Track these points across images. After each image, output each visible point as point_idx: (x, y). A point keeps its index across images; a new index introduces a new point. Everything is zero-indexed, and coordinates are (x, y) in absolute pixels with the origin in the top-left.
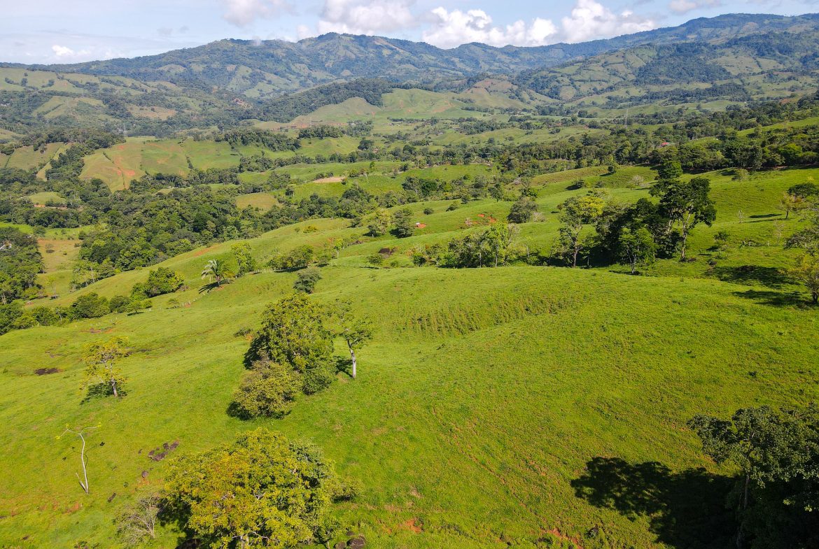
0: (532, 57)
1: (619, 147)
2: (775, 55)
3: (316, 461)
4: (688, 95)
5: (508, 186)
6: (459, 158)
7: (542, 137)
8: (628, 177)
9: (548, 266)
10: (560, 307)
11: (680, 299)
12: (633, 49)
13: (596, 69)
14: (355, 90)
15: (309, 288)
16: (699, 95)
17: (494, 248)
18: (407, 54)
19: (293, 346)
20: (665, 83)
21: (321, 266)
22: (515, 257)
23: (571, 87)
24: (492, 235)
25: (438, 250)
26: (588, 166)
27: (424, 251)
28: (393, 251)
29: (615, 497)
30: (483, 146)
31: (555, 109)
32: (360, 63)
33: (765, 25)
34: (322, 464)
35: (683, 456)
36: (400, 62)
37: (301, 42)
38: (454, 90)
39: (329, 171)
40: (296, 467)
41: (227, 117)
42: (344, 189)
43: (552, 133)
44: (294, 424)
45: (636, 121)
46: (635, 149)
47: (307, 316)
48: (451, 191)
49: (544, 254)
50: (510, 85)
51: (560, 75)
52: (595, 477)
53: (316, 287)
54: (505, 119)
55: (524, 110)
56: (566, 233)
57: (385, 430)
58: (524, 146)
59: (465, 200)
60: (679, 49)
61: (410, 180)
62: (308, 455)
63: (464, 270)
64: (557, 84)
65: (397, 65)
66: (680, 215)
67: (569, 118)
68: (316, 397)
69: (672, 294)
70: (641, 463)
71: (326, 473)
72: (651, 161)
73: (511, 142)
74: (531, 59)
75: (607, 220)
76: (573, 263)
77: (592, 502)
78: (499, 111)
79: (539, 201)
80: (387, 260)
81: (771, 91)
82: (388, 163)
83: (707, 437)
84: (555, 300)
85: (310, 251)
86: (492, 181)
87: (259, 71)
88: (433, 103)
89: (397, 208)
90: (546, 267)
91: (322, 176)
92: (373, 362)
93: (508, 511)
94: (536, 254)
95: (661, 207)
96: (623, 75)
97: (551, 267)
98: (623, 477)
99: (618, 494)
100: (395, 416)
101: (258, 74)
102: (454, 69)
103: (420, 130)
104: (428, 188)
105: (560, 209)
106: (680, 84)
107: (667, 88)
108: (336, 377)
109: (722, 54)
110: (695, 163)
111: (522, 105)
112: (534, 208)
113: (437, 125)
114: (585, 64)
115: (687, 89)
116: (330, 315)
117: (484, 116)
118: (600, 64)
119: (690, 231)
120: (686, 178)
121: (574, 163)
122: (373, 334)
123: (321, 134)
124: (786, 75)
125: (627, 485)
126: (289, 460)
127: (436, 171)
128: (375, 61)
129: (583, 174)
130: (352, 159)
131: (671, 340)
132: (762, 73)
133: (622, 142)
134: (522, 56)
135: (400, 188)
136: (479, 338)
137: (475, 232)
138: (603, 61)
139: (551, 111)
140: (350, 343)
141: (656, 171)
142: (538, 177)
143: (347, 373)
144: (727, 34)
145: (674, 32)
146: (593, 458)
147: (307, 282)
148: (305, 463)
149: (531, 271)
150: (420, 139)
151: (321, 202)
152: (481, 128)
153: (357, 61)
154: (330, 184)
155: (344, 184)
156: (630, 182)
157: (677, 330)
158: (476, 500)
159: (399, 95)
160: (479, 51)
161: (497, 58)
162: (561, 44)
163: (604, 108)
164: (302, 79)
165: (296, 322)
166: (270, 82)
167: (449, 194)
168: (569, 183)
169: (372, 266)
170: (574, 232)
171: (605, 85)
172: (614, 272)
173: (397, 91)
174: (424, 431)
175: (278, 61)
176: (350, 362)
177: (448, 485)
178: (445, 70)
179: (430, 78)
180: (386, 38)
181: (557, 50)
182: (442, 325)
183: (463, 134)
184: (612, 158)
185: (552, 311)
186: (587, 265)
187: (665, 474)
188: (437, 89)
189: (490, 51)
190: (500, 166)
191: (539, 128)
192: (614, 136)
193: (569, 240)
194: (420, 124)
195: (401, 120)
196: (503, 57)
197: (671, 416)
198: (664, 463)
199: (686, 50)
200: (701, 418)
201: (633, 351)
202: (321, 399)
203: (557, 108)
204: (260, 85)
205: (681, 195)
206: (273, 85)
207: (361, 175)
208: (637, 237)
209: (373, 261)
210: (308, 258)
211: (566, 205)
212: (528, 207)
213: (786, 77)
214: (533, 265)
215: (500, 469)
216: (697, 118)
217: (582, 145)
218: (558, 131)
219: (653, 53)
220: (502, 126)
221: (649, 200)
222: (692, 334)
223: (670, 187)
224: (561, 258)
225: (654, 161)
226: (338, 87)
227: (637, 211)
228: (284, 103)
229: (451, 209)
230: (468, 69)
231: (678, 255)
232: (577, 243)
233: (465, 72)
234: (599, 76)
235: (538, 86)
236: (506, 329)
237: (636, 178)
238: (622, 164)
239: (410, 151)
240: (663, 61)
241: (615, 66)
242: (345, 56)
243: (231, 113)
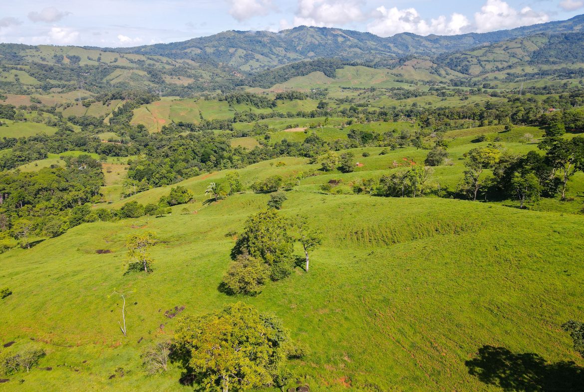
0: (449, 43)
1: (514, 112)
3: (278, 329)
4: (572, 73)
5: (426, 138)
6: (390, 117)
7: (454, 103)
8: (520, 134)
9: (454, 198)
10: (462, 230)
11: (560, 230)
12: (529, 37)
13: (499, 52)
14: (317, 66)
15: (278, 206)
16: (581, 73)
17: (414, 184)
18: (356, 41)
19: (265, 246)
20: (554, 63)
21: (287, 190)
22: (428, 191)
23: (478, 66)
24: (412, 173)
25: (372, 183)
26: (489, 125)
27: (362, 183)
28: (338, 182)
29: (500, 377)
30: (408, 108)
31: (464, 82)
32: (321, 47)
34: (281, 331)
35: (556, 350)
36: (350, 47)
37: (280, 32)
38: (389, 67)
39: (295, 123)
40: (264, 331)
41: (227, 84)
42: (306, 136)
43: (461, 100)
44: (263, 301)
45: (529, 92)
46: (528, 113)
47: (276, 225)
48: (384, 141)
49: (452, 190)
50: (431, 64)
51: (470, 56)
52: (485, 360)
53: (283, 204)
54: (426, 89)
55: (441, 82)
56: (469, 175)
57: (327, 311)
58: (439, 109)
59: (393, 148)
60: (566, 38)
61: (353, 131)
62: (272, 324)
63: (390, 198)
64: (467, 63)
65: (348, 49)
66: (562, 165)
67: (475, 89)
68: (279, 283)
69: (553, 226)
70: (522, 353)
71: (284, 337)
72: (540, 123)
73: (430, 106)
74: (448, 45)
75: (503, 167)
76: (474, 197)
77: (482, 380)
78: (422, 83)
79: (449, 150)
80: (334, 188)
82: (338, 118)
83: (578, 338)
84: (459, 224)
85: (280, 180)
86: (414, 134)
87: (250, 52)
88: (373, 76)
89: (343, 151)
90: (452, 200)
91: (291, 127)
92: (321, 261)
93: (416, 379)
94: (445, 190)
95: (547, 158)
96: (520, 56)
97: (456, 200)
98: (508, 363)
99: (503, 375)
100: (335, 302)
101: (250, 54)
102: (389, 52)
103: (362, 96)
104: (366, 138)
105: (465, 156)
106: (566, 64)
107: (555, 67)
108: (294, 270)
110: (575, 125)
111: (439, 79)
112: (445, 155)
113: (375, 93)
114: (490, 49)
115: (572, 68)
116: (292, 225)
117: (410, 86)
118: (502, 48)
119: (570, 177)
120: (568, 137)
121: (478, 123)
122: (322, 241)
123: (291, 97)
125: (510, 369)
126: (259, 326)
127: (373, 126)
128: (332, 46)
129: (485, 131)
130: (312, 115)
131: (551, 261)
133: (516, 107)
134: (441, 42)
135: (346, 137)
136: (400, 249)
137: (400, 171)
138: (504, 46)
139: (462, 83)
140: (306, 246)
141: (544, 130)
142: (449, 133)
143: (302, 268)
145: (563, 24)
146: (484, 346)
147: (277, 201)
148: (270, 329)
149: (440, 202)
150: (362, 102)
151: (289, 145)
152: (407, 95)
153: (319, 45)
154: (296, 133)
155: (306, 133)
156: (521, 139)
157: (556, 253)
158: (391, 368)
159: (348, 71)
160: (409, 38)
161: (422, 44)
162: (472, 33)
163: (503, 81)
164: (280, 58)
165: (268, 229)
166: (257, 60)
167: (381, 143)
168: (474, 137)
169: (323, 192)
170: (476, 174)
171: (505, 64)
172: (506, 206)
173: (347, 67)
174: (355, 313)
175: (264, 45)
176: (305, 260)
177: (371, 355)
178: (383, 52)
179: (372, 58)
180: (341, 30)
181: (469, 38)
182: (373, 238)
183: (394, 99)
184: (508, 119)
185: (456, 232)
186: (484, 199)
187: (541, 363)
188: (376, 66)
189: (417, 39)
190: (421, 123)
191: (451, 96)
192: (510, 103)
193: (471, 180)
194: (362, 91)
195: (349, 88)
196: (427, 43)
197: (548, 319)
198: (541, 355)
199: (572, 38)
200: (574, 323)
201: (519, 267)
202: (283, 285)
203: (467, 81)
204: (251, 62)
205: (564, 149)
206: (260, 62)
207: (318, 127)
208: (526, 180)
209: (324, 189)
210: (278, 184)
211: (470, 154)
212: (441, 154)
214: (443, 197)
215: (411, 347)
216: (579, 90)
217: (484, 109)
218: (466, 98)
219: (545, 40)
220: (424, 94)
221: (537, 152)
222: (569, 257)
223: (555, 143)
224: (465, 193)
225: (543, 123)
226: (305, 64)
227: (527, 161)
228: (267, 75)
229: (383, 153)
230: (400, 52)
231: (559, 196)
232: (477, 183)
233: (397, 54)
234: (501, 57)
235: (453, 65)
236: (419, 244)
237: (527, 135)
238: (516, 124)
239: (355, 111)
240: (553, 46)
241: (513, 50)
242: (311, 42)
243: (231, 81)
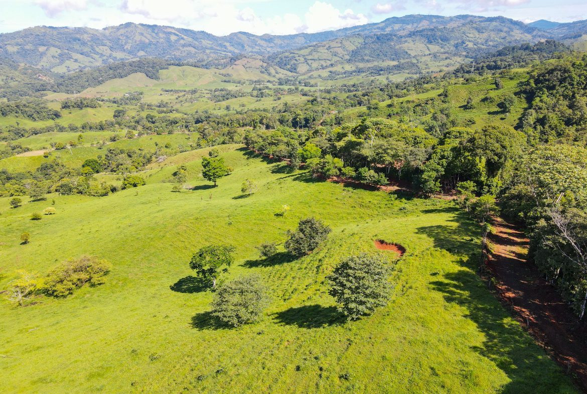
0: (282, 43)
2: (438, 43)
4: (381, 70)
7: (267, 104)
12: (348, 38)
13: (322, 51)
14: (139, 67)
16: (389, 70)
18: (190, 39)
20: (368, 61)
23: (305, 64)
31: (291, 81)
32: (153, 46)
33: (433, 22)
36: (184, 46)
37: (104, 29)
41: (25, 89)
43: (275, 100)
45: (339, 90)
50: (261, 63)
51: (298, 55)
55: (268, 82)
60: (378, 38)
64: (295, 62)
65: (181, 48)
67: (293, 88)
73: (243, 108)
74: (282, 44)
78: (248, 83)
81: (435, 67)
87: (67, 51)
88: (200, 76)
96: (341, 55)
101: (65, 54)
102: (225, 51)
106: (378, 62)
107: (370, 65)
109: (406, 41)
114: (315, 48)
115: (382, 66)
117: (236, 86)
118: (325, 48)
123: (80, 105)
124: (444, 56)
128: (165, 45)
132: (430, 54)
134: (275, 42)
138: (327, 46)
139: (287, 82)
144: (410, 27)
152: (226, 96)
153: (150, 44)
159: (174, 71)
160: (244, 38)
161: (258, 43)
162: (303, 33)
163: (325, 79)
164: (105, 58)
166: (76, 61)
171: (329, 63)
173: (172, 67)
175: (84, 44)
178: (218, 52)
179: (204, 57)
181: (300, 38)
183: (213, 102)
188: (206, 67)
189: (252, 38)
194: (182, 94)
195: (171, 91)
196: (262, 43)
199: (383, 38)
203: (293, 79)
204: (67, 63)
206: (79, 63)
213: (444, 57)
218: (279, 98)
219: (361, 40)
226: (124, 65)
228: (78, 77)
230: (236, 51)
233: (233, 53)
234: (325, 56)
235: (282, 64)
239: (152, 119)
240: (367, 46)
241: (335, 50)
242: (140, 41)
243: (30, 86)
